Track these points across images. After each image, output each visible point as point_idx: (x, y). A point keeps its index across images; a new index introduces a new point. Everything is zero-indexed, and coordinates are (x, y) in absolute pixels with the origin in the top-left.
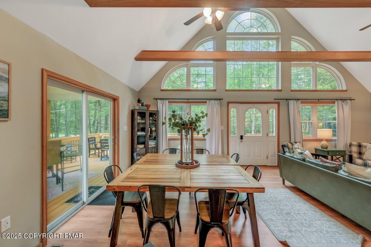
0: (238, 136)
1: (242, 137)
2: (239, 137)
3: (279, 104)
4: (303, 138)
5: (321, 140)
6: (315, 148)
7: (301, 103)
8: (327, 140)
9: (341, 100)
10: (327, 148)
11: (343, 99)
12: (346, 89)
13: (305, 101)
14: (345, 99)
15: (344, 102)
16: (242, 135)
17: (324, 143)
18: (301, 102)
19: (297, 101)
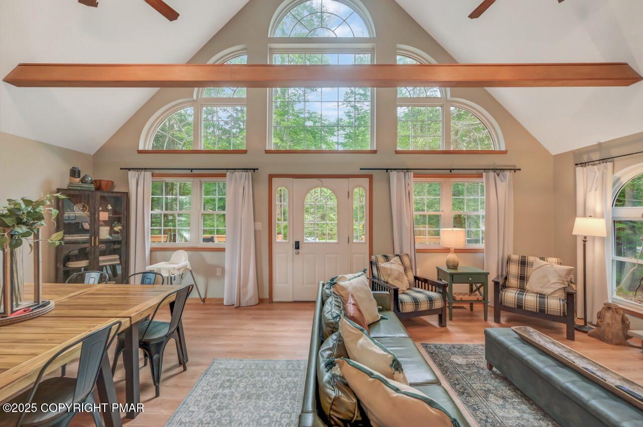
0: (291, 242)
1: (297, 246)
2: (292, 244)
3: (370, 177)
4: (416, 246)
5: (447, 250)
6: (437, 268)
7: (414, 177)
8: (457, 251)
9: (494, 170)
10: (455, 267)
11: (497, 169)
12: (505, 150)
13: (421, 173)
14: (501, 170)
15: (498, 175)
16: (298, 241)
17: (452, 256)
18: (414, 174)
19: (405, 173)
